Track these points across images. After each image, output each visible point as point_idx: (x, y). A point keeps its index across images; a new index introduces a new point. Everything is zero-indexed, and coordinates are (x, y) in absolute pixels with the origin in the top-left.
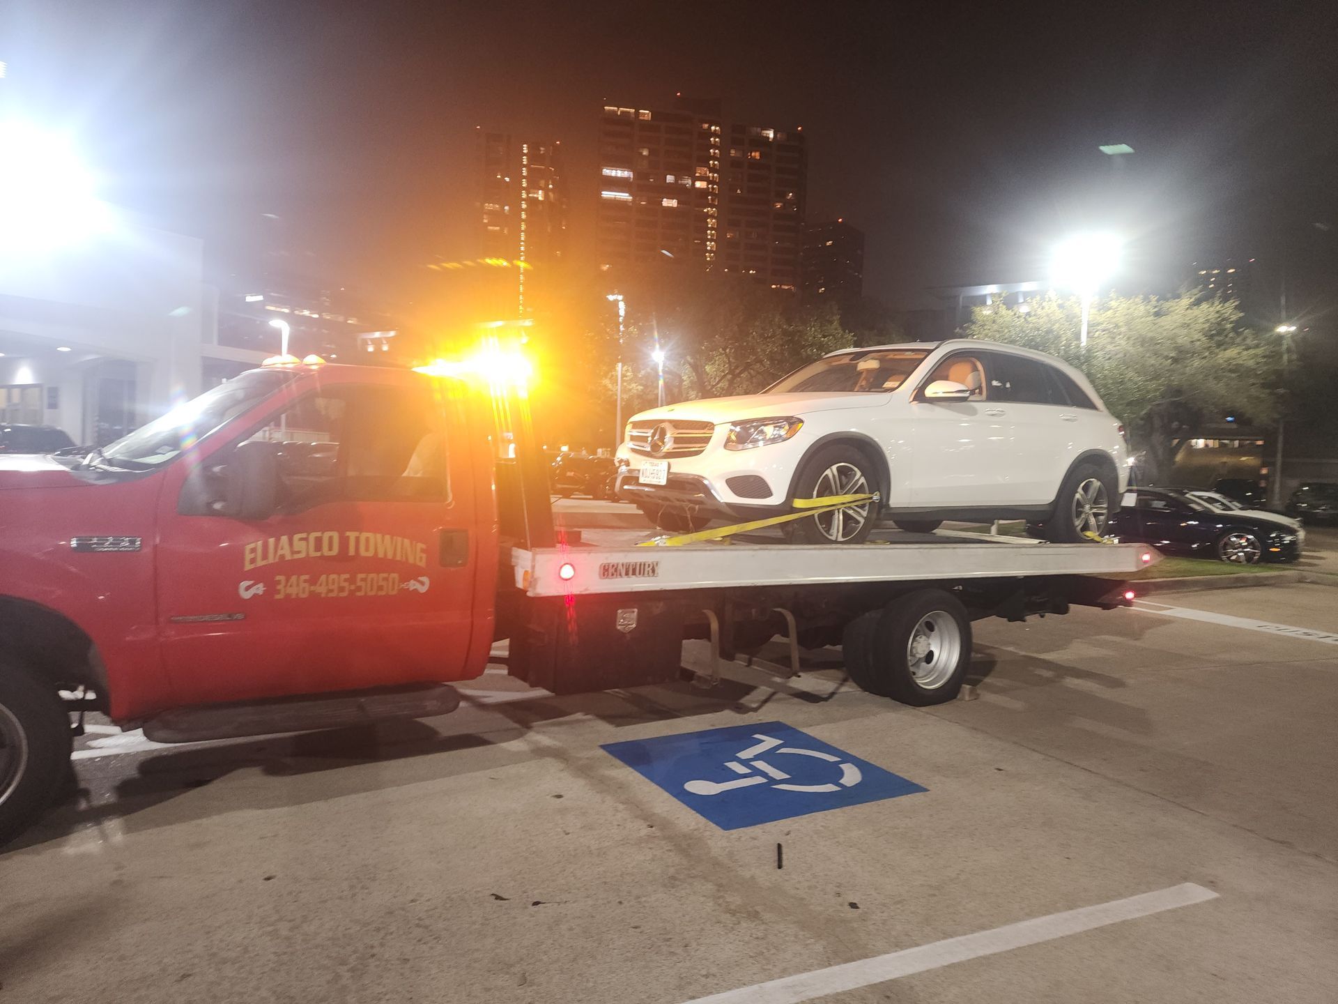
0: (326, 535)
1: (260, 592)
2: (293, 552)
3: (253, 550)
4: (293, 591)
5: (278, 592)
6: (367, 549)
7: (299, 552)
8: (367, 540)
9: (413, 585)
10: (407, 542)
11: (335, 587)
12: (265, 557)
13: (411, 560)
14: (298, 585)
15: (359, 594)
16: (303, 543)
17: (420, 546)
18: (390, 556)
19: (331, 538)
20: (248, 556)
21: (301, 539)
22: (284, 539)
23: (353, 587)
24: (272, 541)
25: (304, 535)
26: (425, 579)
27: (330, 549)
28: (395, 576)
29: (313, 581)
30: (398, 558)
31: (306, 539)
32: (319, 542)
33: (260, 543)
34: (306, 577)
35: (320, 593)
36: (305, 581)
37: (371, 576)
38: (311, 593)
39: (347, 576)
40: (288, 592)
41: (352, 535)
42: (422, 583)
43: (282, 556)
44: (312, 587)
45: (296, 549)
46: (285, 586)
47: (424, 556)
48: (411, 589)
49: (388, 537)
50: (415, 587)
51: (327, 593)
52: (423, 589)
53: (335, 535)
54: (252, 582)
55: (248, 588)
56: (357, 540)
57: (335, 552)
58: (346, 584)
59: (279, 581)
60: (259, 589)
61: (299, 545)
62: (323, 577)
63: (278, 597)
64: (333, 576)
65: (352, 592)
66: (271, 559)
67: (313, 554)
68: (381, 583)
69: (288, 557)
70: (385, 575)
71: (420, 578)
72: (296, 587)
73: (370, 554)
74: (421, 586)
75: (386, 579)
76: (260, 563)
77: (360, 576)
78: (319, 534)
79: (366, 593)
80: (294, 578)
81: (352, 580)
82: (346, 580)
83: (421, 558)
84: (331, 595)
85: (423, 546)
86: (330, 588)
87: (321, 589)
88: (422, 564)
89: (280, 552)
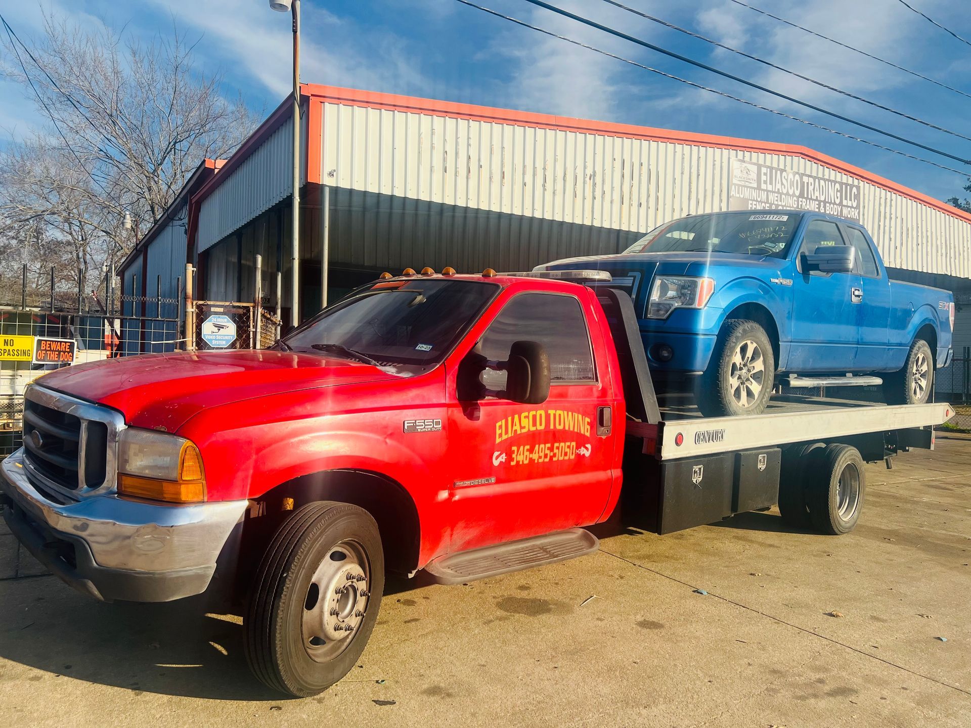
0: (539, 412)
1: (504, 460)
2: (522, 428)
3: (501, 427)
4: (520, 458)
5: (513, 461)
6: (560, 424)
7: (524, 427)
8: (560, 415)
9: (583, 451)
10: (580, 416)
11: (542, 454)
12: (507, 432)
13: (582, 432)
14: (523, 454)
15: (555, 459)
16: (527, 419)
17: (588, 420)
18: (571, 429)
19: (541, 415)
20: (498, 432)
21: (525, 417)
22: (516, 417)
23: (552, 454)
24: (510, 419)
25: (526, 414)
26: (589, 446)
27: (541, 424)
28: (574, 444)
29: (531, 451)
30: (576, 430)
31: (527, 417)
32: (534, 417)
33: (504, 421)
34: (528, 447)
35: (535, 460)
36: (528, 450)
37: (562, 444)
38: (531, 459)
39: (548, 445)
40: (518, 459)
41: (551, 412)
42: (587, 449)
43: (516, 431)
44: (531, 456)
45: (523, 425)
46: (517, 455)
47: (589, 427)
48: (582, 453)
49: (570, 413)
50: (584, 453)
51: (538, 460)
52: (587, 454)
53: (543, 412)
54: (499, 452)
55: (497, 458)
56: (555, 415)
57: (543, 427)
58: (547, 452)
59: (514, 451)
60: (503, 458)
61: (525, 422)
62: (537, 446)
63: (513, 463)
64: (542, 446)
65: (551, 458)
66: (510, 435)
67: (533, 429)
68: (567, 450)
69: (519, 432)
70: (568, 444)
71: (587, 446)
72: (522, 456)
73: (561, 427)
74: (586, 452)
75: (569, 447)
76: (504, 437)
77: (556, 445)
78: (534, 413)
79: (558, 459)
80: (522, 448)
81: (551, 449)
82: (549, 448)
83: (587, 429)
84: (541, 461)
85: (589, 421)
86: (540, 455)
87: (535, 456)
88: (588, 434)
89: (515, 428)
